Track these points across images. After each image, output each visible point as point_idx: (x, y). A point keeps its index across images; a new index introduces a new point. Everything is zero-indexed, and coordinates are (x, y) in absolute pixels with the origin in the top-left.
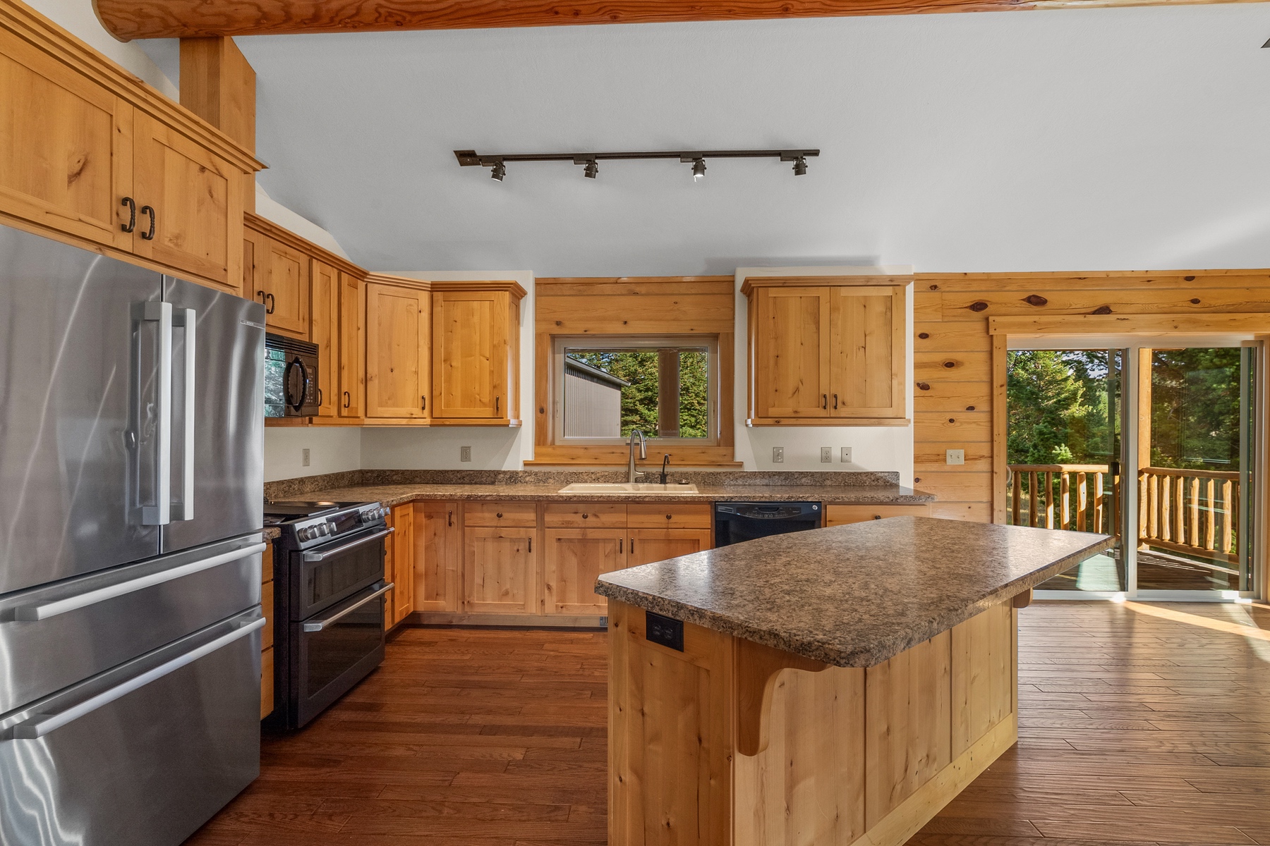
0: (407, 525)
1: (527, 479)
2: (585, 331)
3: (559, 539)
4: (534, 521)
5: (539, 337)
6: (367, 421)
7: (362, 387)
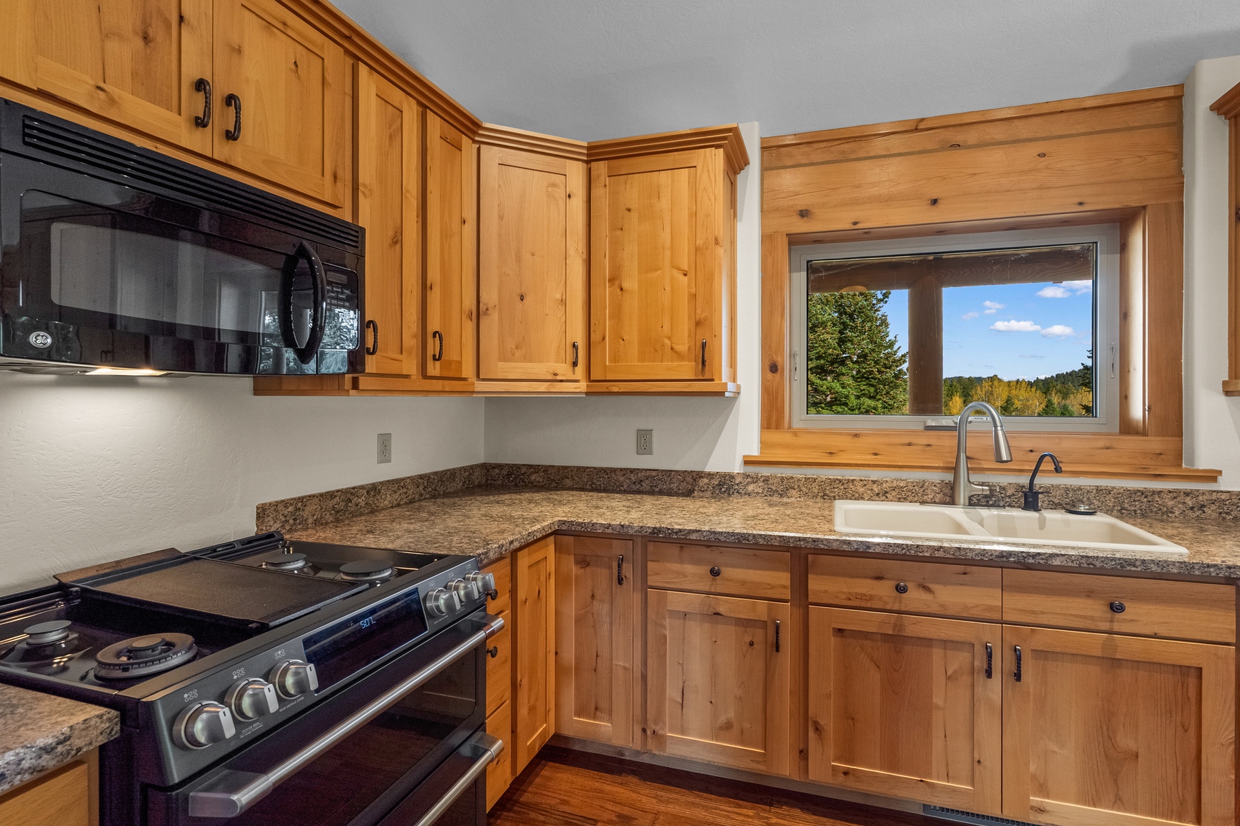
0: (543, 579)
1: (751, 488)
2: (855, 223)
3: (840, 630)
4: (785, 587)
5: (767, 239)
6: (480, 386)
7: (469, 327)
